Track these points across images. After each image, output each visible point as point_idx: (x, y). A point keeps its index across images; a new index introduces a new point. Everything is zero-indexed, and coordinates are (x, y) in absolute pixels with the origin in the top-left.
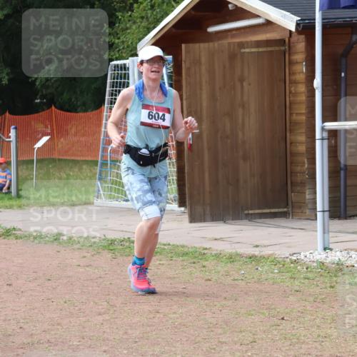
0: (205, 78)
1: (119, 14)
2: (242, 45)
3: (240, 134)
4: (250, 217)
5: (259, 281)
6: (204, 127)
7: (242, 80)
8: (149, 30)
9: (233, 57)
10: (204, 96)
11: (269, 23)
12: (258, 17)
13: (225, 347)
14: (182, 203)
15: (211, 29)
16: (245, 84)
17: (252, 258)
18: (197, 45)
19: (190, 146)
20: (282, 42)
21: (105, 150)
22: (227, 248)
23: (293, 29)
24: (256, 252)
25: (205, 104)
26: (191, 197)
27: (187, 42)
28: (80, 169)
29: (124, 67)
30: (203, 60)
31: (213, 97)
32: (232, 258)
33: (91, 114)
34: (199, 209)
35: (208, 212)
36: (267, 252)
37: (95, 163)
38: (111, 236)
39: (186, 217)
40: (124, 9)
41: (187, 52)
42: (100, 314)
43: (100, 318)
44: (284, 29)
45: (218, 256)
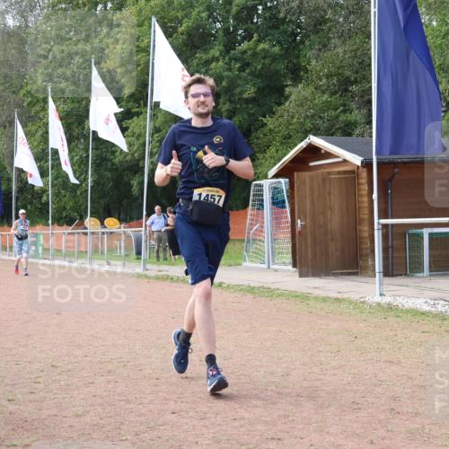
0: (308, 193)
1: (258, 155)
2: (329, 173)
3: (329, 226)
4: (335, 275)
5: (341, 314)
6: (308, 221)
7: (330, 194)
8: (275, 164)
9: (324, 180)
10: (308, 202)
11: (345, 161)
12: (338, 157)
13: (321, 354)
14: (294, 265)
15: (312, 164)
16: (332, 196)
17: (337, 299)
18: (303, 173)
19: (300, 232)
20: (353, 172)
21: (249, 233)
22: (322, 294)
23: (359, 164)
24: (339, 296)
25: (308, 208)
26: (300, 262)
27: (298, 171)
28: (234, 244)
29: (261, 186)
30: (307, 181)
31: (313, 204)
32: (325, 299)
33: (241, 212)
34: (305, 269)
35: (310, 270)
36: (346, 296)
37: (243, 240)
38: (252, 284)
39: (297, 274)
40: (260, 152)
41: (298, 176)
42: (246, 332)
43: (246, 335)
44: (354, 164)
45: (316, 298)
